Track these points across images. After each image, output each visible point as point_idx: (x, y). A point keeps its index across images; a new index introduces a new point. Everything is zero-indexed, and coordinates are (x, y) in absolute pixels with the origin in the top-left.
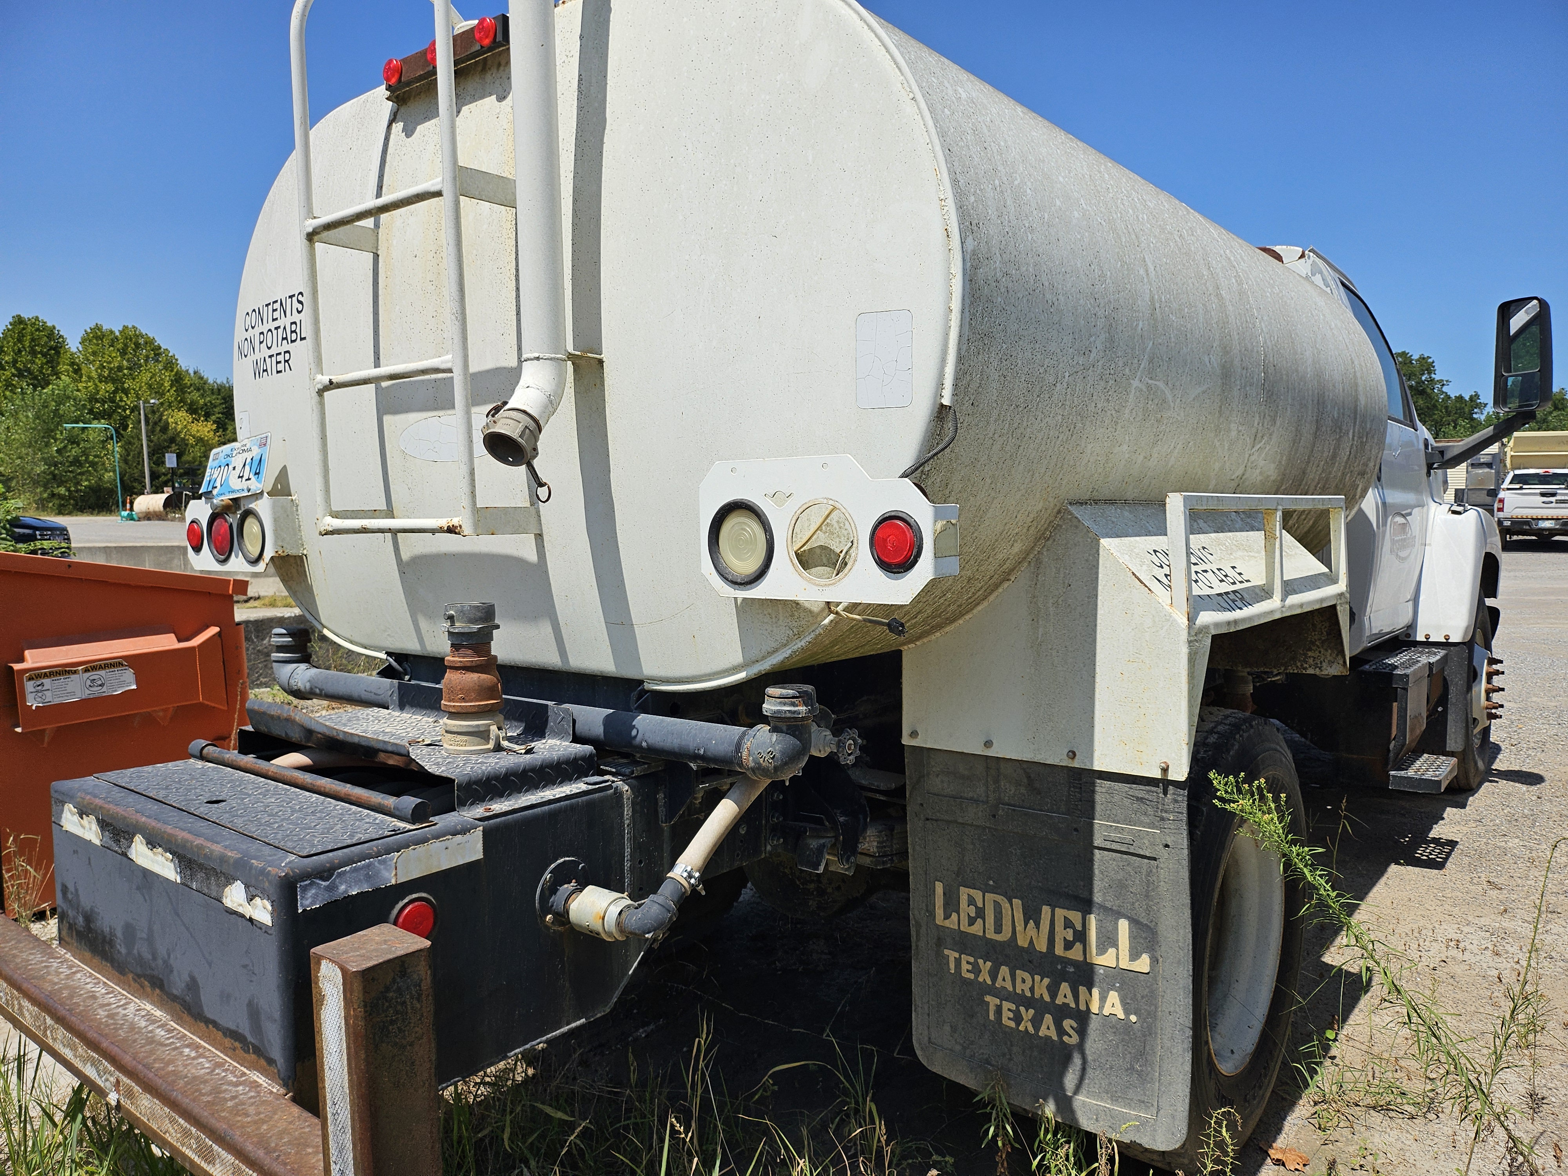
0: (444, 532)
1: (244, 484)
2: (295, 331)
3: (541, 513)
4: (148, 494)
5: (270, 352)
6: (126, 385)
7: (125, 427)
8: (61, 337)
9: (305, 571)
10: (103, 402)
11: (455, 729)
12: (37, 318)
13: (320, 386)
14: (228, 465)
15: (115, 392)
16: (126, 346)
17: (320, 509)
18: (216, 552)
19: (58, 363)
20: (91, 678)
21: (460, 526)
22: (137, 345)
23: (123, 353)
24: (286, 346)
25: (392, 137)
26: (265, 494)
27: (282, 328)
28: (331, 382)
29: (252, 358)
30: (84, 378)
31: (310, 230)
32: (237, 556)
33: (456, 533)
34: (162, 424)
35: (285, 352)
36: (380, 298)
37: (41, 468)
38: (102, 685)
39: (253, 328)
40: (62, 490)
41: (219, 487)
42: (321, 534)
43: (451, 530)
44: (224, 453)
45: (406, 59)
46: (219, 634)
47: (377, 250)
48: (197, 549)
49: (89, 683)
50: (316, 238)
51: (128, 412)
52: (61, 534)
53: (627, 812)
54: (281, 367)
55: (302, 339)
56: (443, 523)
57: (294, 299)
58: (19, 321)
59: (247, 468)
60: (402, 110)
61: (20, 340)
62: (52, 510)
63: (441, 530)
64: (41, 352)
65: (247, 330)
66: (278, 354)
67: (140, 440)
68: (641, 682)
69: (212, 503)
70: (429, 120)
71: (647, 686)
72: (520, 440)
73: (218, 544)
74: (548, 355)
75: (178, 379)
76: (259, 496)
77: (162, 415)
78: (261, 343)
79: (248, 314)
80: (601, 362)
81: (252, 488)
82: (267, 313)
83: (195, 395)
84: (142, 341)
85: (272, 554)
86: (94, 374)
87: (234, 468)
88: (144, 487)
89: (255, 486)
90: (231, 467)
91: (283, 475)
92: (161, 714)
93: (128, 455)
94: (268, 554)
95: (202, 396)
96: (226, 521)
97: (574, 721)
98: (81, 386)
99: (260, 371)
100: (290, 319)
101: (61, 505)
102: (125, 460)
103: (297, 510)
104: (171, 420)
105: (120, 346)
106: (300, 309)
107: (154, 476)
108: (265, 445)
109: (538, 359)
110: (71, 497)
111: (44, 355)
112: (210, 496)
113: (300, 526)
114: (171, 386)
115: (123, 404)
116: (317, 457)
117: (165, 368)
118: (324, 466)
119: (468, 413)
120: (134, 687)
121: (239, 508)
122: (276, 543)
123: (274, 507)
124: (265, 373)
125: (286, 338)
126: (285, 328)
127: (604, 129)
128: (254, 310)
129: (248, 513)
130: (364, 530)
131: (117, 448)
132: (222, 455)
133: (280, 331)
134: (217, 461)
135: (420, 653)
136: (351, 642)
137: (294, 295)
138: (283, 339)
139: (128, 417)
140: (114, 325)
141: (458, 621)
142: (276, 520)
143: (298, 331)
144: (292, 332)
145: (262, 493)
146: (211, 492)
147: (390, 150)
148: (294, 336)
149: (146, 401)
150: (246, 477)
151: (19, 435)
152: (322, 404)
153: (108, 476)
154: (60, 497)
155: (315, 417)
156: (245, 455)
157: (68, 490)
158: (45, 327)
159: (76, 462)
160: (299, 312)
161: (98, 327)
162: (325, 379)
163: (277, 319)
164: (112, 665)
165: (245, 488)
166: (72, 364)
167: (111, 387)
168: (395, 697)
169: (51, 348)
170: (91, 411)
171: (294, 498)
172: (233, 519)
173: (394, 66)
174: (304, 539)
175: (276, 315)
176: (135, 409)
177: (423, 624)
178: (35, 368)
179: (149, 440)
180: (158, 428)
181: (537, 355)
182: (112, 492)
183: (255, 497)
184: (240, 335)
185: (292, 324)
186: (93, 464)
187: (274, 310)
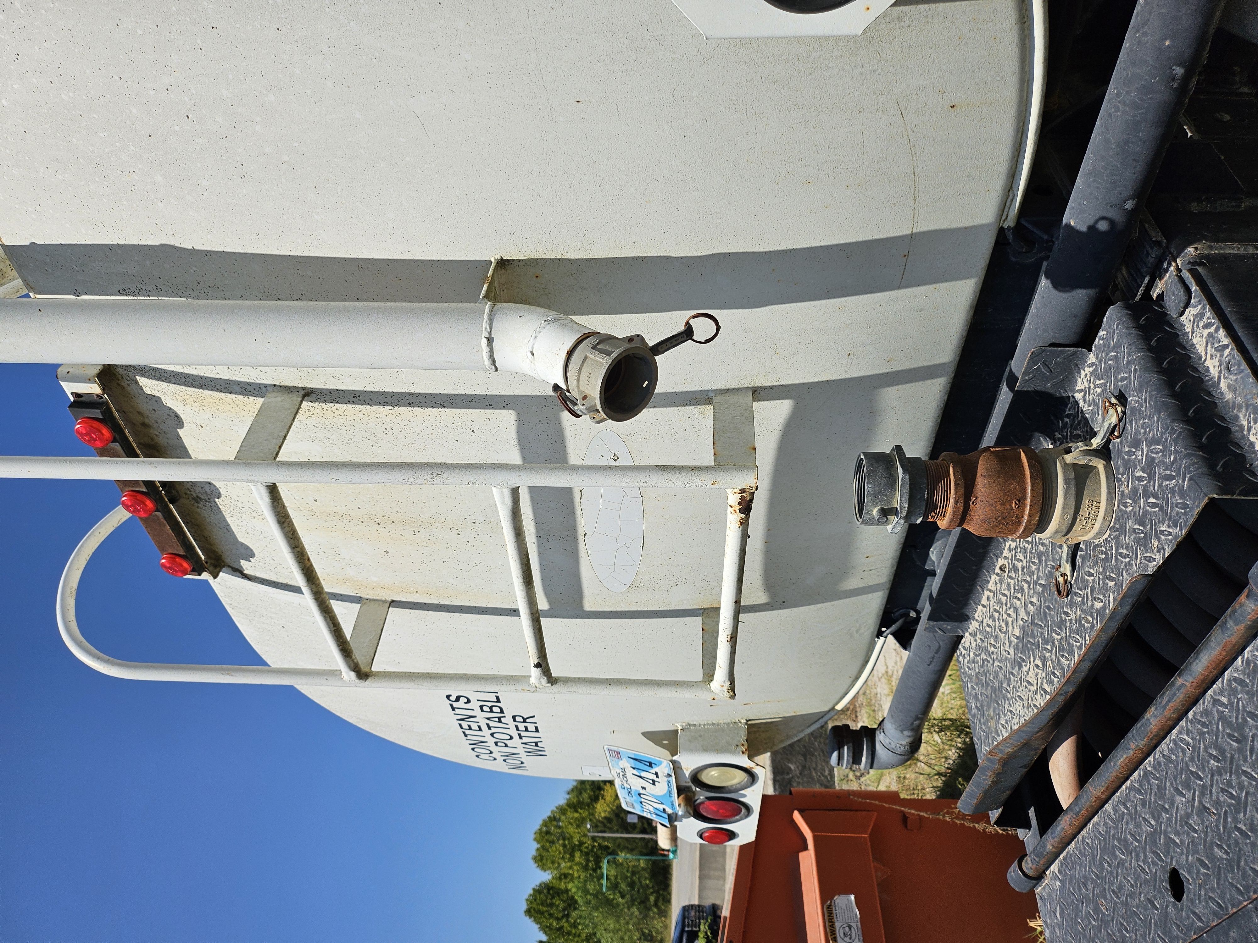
0: (747, 519)
1: (663, 780)
2: (491, 708)
3: (723, 387)
4: (657, 836)
5: (516, 737)
6: (577, 843)
7: (607, 848)
8: (540, 885)
9: (766, 723)
10: (588, 861)
11: (1069, 517)
12: (527, 900)
13: (544, 680)
14: (639, 794)
15: (581, 851)
16: (547, 840)
17: (702, 695)
18: (737, 817)
19: (559, 889)
20: (842, 936)
21: (743, 491)
22: (548, 833)
23: (553, 842)
24: (508, 719)
25: (258, 575)
26: (675, 758)
27: (488, 722)
28: (538, 665)
29: (523, 756)
30: (571, 872)
31: (353, 674)
32: (745, 796)
33: (751, 501)
34: (605, 821)
35: (515, 720)
36: (442, 603)
37: (635, 910)
38: (850, 927)
39: (491, 752)
40: (652, 898)
41: (664, 806)
42: (733, 697)
43: (746, 507)
44: (627, 796)
45: (159, 547)
46: (801, 812)
47: (385, 601)
48: (732, 835)
49: (847, 939)
50: (364, 668)
51: (596, 844)
52: (688, 911)
53: (1233, 249)
54: (531, 727)
55: (498, 700)
56: (733, 519)
57: (455, 705)
58: (529, 912)
59: (643, 774)
60: (228, 561)
61: (542, 913)
62: (666, 907)
63: (744, 524)
64: (551, 899)
65: (495, 759)
66: (517, 729)
67: (617, 838)
68: (1001, 231)
69: (682, 816)
70: (228, 525)
71: (1010, 223)
72: (614, 355)
73: (728, 814)
74: (485, 324)
75: (573, 806)
76: (676, 765)
77: (599, 821)
78: (506, 746)
79: (477, 756)
80: (502, 264)
81: (666, 771)
82: (475, 736)
83: (585, 796)
84: (544, 829)
85: (745, 757)
86: (569, 864)
87: (644, 788)
88: (652, 839)
89: (664, 768)
90: (642, 791)
91: (653, 736)
92: (879, 874)
93: (628, 848)
94: (744, 761)
95: (585, 790)
96: (703, 803)
97: (1052, 345)
98: (576, 875)
99: (536, 749)
100: (477, 712)
101: (663, 900)
102: (631, 851)
103: (694, 725)
104: (603, 815)
105: (548, 844)
106: (466, 700)
107: (643, 831)
108: (618, 753)
109: (490, 340)
110: (657, 892)
111: (553, 897)
112: (674, 816)
113: (713, 724)
114: (576, 811)
115: (590, 847)
116: (632, 692)
117: (564, 814)
118: (646, 684)
119: (575, 469)
120: (852, 897)
121: (688, 789)
122: (733, 752)
123: (691, 750)
124: (539, 744)
125: (499, 718)
126: (488, 719)
127: (174, 247)
128: (473, 749)
129: (695, 778)
130: (733, 639)
131: (622, 856)
132: (628, 799)
133: (492, 724)
134: (635, 805)
135: (887, 592)
136: (857, 678)
137: (451, 705)
138: (500, 721)
139: (599, 845)
140: (533, 847)
141: (889, 502)
142: (706, 749)
143: (490, 704)
144: (491, 711)
145: (673, 762)
146: (669, 815)
147: (273, 578)
148: (495, 709)
149: (589, 831)
150: (654, 777)
151: (611, 923)
152: (567, 681)
153: (642, 864)
154: (656, 901)
155: (582, 690)
156: (629, 775)
157: (652, 893)
158: (533, 895)
159: (632, 885)
160: (469, 701)
161: (534, 858)
162: (535, 673)
163: (479, 727)
164: (830, 914)
165: (666, 779)
166: (560, 879)
167: (578, 854)
168: (948, 626)
169: (548, 892)
170: (595, 870)
171: (680, 728)
172: (701, 796)
173: (168, 562)
174: (729, 721)
175: (474, 726)
176: (594, 839)
177: (853, 583)
178: (562, 905)
179: (617, 832)
180: (608, 825)
181: (484, 341)
182: (654, 863)
183: (678, 771)
184: (499, 766)
185: (482, 710)
186: (633, 873)
187: (470, 728)
